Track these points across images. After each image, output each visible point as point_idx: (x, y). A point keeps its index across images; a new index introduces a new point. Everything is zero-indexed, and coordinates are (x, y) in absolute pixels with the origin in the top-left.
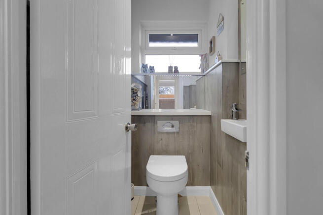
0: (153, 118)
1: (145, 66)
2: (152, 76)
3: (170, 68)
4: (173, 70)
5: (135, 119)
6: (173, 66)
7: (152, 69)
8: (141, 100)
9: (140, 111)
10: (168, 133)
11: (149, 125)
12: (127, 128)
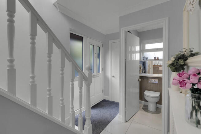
0: (147, 78)
1: (144, 58)
2: (147, 62)
3: (155, 58)
4: (156, 58)
5: (141, 77)
6: (156, 57)
7: (147, 58)
8: (142, 70)
9: (142, 75)
10: (153, 83)
11: (145, 80)
12: (138, 80)
